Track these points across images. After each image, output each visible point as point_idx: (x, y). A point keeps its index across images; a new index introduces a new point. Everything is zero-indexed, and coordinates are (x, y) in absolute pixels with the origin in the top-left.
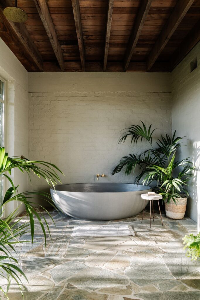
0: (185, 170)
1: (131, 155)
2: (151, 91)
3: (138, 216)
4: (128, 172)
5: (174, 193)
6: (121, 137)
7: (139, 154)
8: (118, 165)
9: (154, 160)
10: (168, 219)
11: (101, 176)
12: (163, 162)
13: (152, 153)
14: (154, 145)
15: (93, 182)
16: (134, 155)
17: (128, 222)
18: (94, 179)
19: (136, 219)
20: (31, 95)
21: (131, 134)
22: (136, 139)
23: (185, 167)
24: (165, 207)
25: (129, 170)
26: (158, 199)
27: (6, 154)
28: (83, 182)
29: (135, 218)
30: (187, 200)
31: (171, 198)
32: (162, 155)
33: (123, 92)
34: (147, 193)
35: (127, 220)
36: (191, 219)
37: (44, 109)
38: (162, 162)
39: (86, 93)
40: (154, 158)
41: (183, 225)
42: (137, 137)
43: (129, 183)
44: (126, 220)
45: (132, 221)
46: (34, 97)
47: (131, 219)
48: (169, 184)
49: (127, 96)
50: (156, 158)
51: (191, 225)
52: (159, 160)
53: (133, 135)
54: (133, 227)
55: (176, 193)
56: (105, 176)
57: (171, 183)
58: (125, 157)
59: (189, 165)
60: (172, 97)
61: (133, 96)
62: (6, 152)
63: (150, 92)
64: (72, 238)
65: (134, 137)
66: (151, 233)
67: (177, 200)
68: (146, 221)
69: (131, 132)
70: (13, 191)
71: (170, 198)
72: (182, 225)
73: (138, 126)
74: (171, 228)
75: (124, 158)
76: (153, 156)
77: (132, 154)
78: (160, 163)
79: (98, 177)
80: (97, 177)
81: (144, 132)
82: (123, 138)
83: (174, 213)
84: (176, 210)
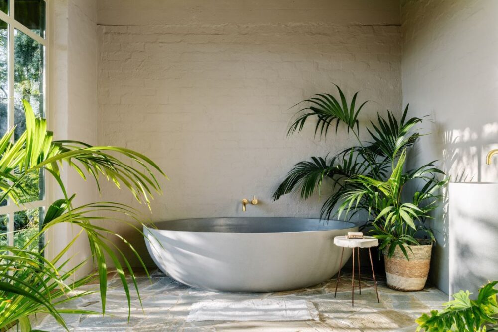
0: (427, 186)
1: (314, 158)
2: (357, 23)
3: (328, 284)
4: (307, 192)
5: (403, 235)
6: (294, 121)
7: (331, 156)
8: (287, 179)
9: (363, 167)
10: (391, 290)
11: (252, 203)
12: (383, 172)
13: (358, 152)
14: (362, 137)
15: (234, 216)
16: (320, 158)
17: (307, 295)
18: (237, 210)
19: (324, 290)
20: (104, 31)
21: (313, 114)
22: (326, 124)
23: (428, 181)
24: (386, 264)
25: (309, 187)
26: (369, 246)
27: (50, 134)
28: (213, 216)
29: (322, 288)
30: (431, 250)
31: (398, 246)
32: (379, 159)
33: (298, 24)
34: (347, 235)
35: (304, 293)
36: (439, 289)
37: (129, 60)
38: (381, 173)
39: (219, 26)
40: (362, 164)
41: (423, 302)
42: (327, 120)
43: (309, 217)
44: (302, 291)
45: (314, 293)
46: (109, 35)
47: (313, 290)
48: (391, 214)
49: (307, 32)
50: (366, 163)
51: (440, 301)
52: (374, 169)
53: (319, 116)
54: (316, 305)
55: (408, 233)
56: (260, 203)
57: (397, 213)
58: (301, 163)
59: (436, 178)
60: (402, 36)
61: (320, 34)
62: (50, 130)
63: (356, 25)
64: (187, 324)
65: (322, 122)
66: (353, 315)
67: (411, 250)
68: (345, 293)
69: (315, 111)
70: (63, 206)
71: (395, 246)
72: (419, 300)
73: (328, 95)
74: (396, 307)
75: (300, 165)
76: (360, 159)
77: (317, 157)
78: (376, 174)
79: (244, 204)
80: (241, 205)
81: (341, 110)
82: (298, 122)
83: (403, 278)
84: (408, 272)
